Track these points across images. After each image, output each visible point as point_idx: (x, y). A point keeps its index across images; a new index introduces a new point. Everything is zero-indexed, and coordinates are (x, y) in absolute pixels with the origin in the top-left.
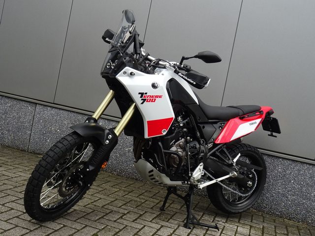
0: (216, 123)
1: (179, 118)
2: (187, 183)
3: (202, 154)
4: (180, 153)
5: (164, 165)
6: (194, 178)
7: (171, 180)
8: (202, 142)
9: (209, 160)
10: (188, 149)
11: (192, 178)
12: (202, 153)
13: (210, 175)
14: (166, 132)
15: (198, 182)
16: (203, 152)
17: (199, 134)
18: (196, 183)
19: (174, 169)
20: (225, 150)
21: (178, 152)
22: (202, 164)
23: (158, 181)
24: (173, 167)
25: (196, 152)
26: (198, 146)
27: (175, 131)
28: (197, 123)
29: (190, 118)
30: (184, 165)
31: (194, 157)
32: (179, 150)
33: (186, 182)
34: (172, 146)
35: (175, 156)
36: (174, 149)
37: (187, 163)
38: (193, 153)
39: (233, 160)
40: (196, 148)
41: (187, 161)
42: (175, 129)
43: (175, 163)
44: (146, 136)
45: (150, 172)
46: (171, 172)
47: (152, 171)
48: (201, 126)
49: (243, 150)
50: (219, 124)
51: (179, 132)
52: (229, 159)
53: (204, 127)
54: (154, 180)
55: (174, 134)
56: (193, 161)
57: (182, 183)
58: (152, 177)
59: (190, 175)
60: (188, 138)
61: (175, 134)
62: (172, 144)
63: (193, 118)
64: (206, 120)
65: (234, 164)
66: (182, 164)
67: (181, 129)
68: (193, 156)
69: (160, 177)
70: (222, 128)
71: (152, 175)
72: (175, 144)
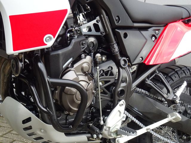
0: (146, 29)
1: (81, 17)
2: (98, 137)
3: (123, 84)
4: (83, 83)
5: (51, 108)
6: (109, 128)
7: (67, 134)
8: (122, 63)
9: (134, 95)
10: (97, 75)
11: (105, 127)
12: (123, 82)
13: (135, 120)
14: (54, 40)
15: (117, 135)
16: (125, 81)
17: (116, 49)
18: (113, 136)
19: (71, 114)
20: (161, 76)
21: (78, 82)
22: (122, 102)
23: (41, 138)
24: (70, 110)
25: (112, 81)
26: (115, 70)
27: (73, 41)
28: (114, 27)
29: (101, 18)
30: (91, 106)
31: (109, 91)
32: (82, 78)
33: (95, 136)
34: (66, 71)
35: (74, 90)
36: (70, 76)
37: (97, 102)
38: (106, 82)
39: (174, 93)
40: (112, 74)
41: (97, 98)
42: (72, 37)
43: (73, 102)
44: (10, 50)
45: (24, 122)
46: (66, 120)
47: (29, 120)
48: (122, 32)
49: (184, 75)
50: (151, 31)
51: (80, 43)
52: (168, 91)
53: (126, 35)
54: (34, 137)
55: (70, 47)
56: (107, 97)
57: (88, 138)
58: (29, 131)
59: (102, 123)
60: (98, 55)
61: (73, 48)
62: (67, 68)
63: (106, 17)
64: (130, 23)
65: (178, 101)
66: (88, 104)
67: (84, 38)
68: (106, 88)
69: (45, 131)
70: (156, 38)
71: (30, 128)
72: (72, 66)
